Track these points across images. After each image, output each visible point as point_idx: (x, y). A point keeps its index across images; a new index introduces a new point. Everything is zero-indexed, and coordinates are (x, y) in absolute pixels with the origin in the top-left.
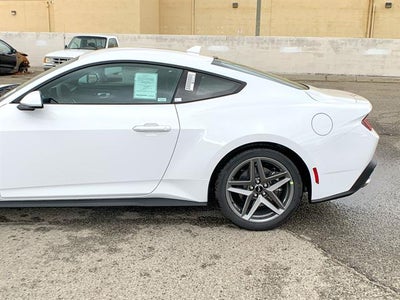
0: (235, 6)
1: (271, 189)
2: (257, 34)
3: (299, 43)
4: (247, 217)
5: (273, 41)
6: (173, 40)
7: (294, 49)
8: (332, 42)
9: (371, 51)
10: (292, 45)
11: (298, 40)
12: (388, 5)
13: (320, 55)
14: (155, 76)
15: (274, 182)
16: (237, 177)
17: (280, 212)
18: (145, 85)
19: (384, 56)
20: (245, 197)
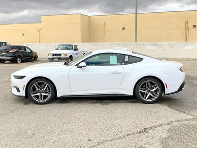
0: (124, 29)
1: (153, 90)
2: (136, 41)
3: (155, 45)
4: (145, 99)
5: (143, 44)
6: (99, 45)
7: (153, 47)
8: (169, 44)
9: (187, 47)
10: (152, 46)
11: (154, 44)
12: (194, 26)
13: (164, 50)
14: (116, 57)
15: (153, 88)
16: (142, 87)
17: (156, 97)
18: (113, 60)
19: (193, 49)
20: (144, 93)
